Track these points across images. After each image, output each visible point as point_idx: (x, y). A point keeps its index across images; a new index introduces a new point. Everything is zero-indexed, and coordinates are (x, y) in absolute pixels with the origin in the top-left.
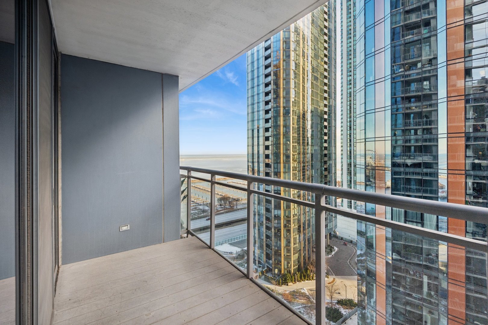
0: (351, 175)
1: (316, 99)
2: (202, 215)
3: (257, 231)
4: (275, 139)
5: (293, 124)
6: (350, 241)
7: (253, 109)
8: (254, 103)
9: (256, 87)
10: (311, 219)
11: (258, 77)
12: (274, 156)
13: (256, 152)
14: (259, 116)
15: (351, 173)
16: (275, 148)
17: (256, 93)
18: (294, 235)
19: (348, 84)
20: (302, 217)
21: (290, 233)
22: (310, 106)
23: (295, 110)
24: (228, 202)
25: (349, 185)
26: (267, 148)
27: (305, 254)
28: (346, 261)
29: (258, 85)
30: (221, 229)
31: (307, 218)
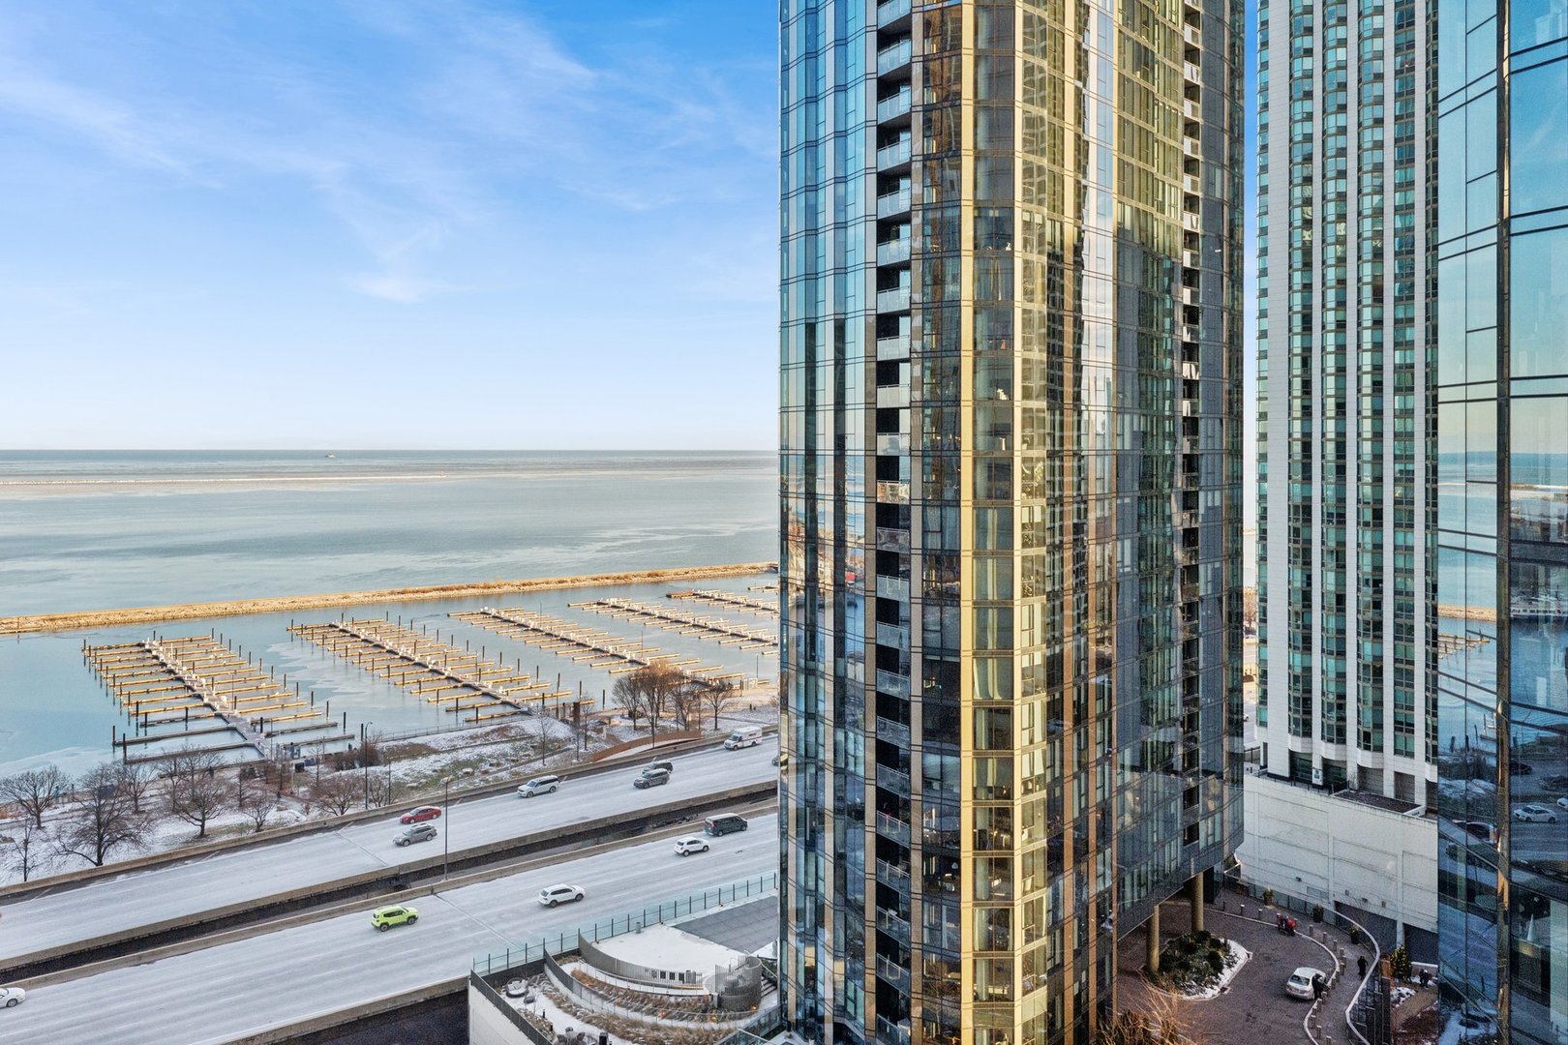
0: (1307, 563)
1: (1142, 165)
2: (538, 765)
3: (830, 866)
4: (928, 373)
5: (1028, 294)
6: (1310, 911)
7: (812, 211)
8: (820, 180)
9: (830, 99)
10: (1114, 800)
11: (841, 42)
12: (924, 464)
13: (825, 443)
14: (842, 249)
15: (1307, 553)
16: (927, 420)
17: (830, 129)
18: (1028, 888)
19: (1295, 97)
20: (1071, 789)
21: (1008, 879)
22: (1115, 202)
23: (1038, 219)
24: (669, 701)
25: (1297, 613)
26: (886, 420)
27: (1084, 988)
28: (1296, 1022)
29: (841, 88)
30: (635, 843)
31: (1095, 797)
